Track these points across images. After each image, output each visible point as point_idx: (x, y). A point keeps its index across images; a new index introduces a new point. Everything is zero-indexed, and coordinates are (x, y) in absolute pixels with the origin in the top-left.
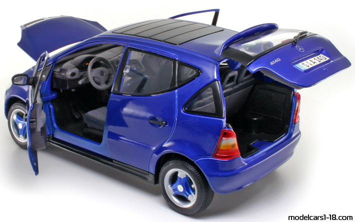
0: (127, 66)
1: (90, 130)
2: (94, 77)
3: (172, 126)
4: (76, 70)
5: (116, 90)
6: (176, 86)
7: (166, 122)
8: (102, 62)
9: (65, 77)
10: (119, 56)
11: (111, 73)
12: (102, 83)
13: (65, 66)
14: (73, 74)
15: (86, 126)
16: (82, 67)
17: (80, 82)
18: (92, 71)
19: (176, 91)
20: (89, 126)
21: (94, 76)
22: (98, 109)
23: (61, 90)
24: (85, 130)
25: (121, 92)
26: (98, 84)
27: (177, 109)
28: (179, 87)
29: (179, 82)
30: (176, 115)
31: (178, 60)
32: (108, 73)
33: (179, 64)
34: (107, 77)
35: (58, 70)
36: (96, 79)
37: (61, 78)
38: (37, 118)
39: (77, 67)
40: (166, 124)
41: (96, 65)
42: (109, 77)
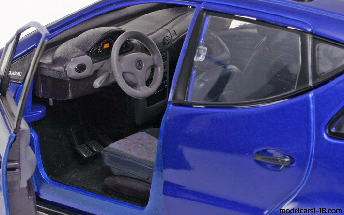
0: (200, 47)
1: (119, 181)
2: (123, 73)
3: (305, 165)
4: (86, 59)
5: (180, 96)
6: (310, 84)
7: (291, 157)
8: (135, 41)
9: (63, 76)
10: (165, 27)
11: (156, 63)
12: (140, 83)
13: (60, 50)
14: (81, 68)
15: (108, 172)
16: (96, 52)
17: (97, 84)
18: (119, 60)
19: (311, 95)
20: (115, 171)
21: (124, 70)
22: (131, 137)
23: (51, 100)
24: (108, 181)
25: (189, 101)
26: (133, 85)
27: (313, 131)
28: (316, 87)
29: (315, 75)
30: (313, 144)
31: (311, 33)
32: (150, 64)
33: (314, 38)
34: (150, 71)
35: (48, 60)
36: (128, 76)
37: (56, 76)
38: (21, 161)
39: (88, 53)
40: (292, 163)
41: (126, 48)
42: (152, 72)
